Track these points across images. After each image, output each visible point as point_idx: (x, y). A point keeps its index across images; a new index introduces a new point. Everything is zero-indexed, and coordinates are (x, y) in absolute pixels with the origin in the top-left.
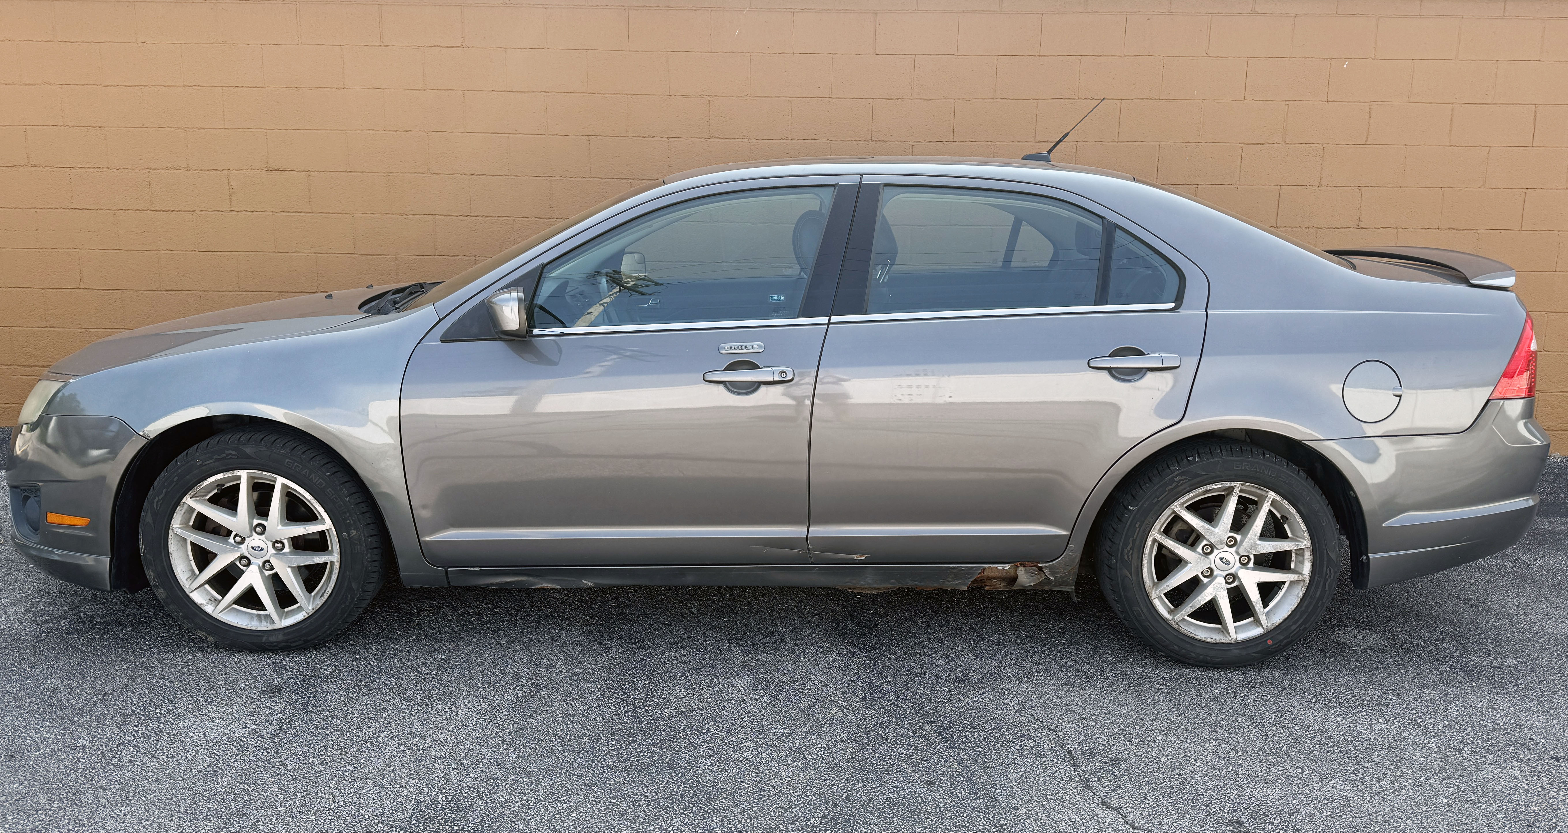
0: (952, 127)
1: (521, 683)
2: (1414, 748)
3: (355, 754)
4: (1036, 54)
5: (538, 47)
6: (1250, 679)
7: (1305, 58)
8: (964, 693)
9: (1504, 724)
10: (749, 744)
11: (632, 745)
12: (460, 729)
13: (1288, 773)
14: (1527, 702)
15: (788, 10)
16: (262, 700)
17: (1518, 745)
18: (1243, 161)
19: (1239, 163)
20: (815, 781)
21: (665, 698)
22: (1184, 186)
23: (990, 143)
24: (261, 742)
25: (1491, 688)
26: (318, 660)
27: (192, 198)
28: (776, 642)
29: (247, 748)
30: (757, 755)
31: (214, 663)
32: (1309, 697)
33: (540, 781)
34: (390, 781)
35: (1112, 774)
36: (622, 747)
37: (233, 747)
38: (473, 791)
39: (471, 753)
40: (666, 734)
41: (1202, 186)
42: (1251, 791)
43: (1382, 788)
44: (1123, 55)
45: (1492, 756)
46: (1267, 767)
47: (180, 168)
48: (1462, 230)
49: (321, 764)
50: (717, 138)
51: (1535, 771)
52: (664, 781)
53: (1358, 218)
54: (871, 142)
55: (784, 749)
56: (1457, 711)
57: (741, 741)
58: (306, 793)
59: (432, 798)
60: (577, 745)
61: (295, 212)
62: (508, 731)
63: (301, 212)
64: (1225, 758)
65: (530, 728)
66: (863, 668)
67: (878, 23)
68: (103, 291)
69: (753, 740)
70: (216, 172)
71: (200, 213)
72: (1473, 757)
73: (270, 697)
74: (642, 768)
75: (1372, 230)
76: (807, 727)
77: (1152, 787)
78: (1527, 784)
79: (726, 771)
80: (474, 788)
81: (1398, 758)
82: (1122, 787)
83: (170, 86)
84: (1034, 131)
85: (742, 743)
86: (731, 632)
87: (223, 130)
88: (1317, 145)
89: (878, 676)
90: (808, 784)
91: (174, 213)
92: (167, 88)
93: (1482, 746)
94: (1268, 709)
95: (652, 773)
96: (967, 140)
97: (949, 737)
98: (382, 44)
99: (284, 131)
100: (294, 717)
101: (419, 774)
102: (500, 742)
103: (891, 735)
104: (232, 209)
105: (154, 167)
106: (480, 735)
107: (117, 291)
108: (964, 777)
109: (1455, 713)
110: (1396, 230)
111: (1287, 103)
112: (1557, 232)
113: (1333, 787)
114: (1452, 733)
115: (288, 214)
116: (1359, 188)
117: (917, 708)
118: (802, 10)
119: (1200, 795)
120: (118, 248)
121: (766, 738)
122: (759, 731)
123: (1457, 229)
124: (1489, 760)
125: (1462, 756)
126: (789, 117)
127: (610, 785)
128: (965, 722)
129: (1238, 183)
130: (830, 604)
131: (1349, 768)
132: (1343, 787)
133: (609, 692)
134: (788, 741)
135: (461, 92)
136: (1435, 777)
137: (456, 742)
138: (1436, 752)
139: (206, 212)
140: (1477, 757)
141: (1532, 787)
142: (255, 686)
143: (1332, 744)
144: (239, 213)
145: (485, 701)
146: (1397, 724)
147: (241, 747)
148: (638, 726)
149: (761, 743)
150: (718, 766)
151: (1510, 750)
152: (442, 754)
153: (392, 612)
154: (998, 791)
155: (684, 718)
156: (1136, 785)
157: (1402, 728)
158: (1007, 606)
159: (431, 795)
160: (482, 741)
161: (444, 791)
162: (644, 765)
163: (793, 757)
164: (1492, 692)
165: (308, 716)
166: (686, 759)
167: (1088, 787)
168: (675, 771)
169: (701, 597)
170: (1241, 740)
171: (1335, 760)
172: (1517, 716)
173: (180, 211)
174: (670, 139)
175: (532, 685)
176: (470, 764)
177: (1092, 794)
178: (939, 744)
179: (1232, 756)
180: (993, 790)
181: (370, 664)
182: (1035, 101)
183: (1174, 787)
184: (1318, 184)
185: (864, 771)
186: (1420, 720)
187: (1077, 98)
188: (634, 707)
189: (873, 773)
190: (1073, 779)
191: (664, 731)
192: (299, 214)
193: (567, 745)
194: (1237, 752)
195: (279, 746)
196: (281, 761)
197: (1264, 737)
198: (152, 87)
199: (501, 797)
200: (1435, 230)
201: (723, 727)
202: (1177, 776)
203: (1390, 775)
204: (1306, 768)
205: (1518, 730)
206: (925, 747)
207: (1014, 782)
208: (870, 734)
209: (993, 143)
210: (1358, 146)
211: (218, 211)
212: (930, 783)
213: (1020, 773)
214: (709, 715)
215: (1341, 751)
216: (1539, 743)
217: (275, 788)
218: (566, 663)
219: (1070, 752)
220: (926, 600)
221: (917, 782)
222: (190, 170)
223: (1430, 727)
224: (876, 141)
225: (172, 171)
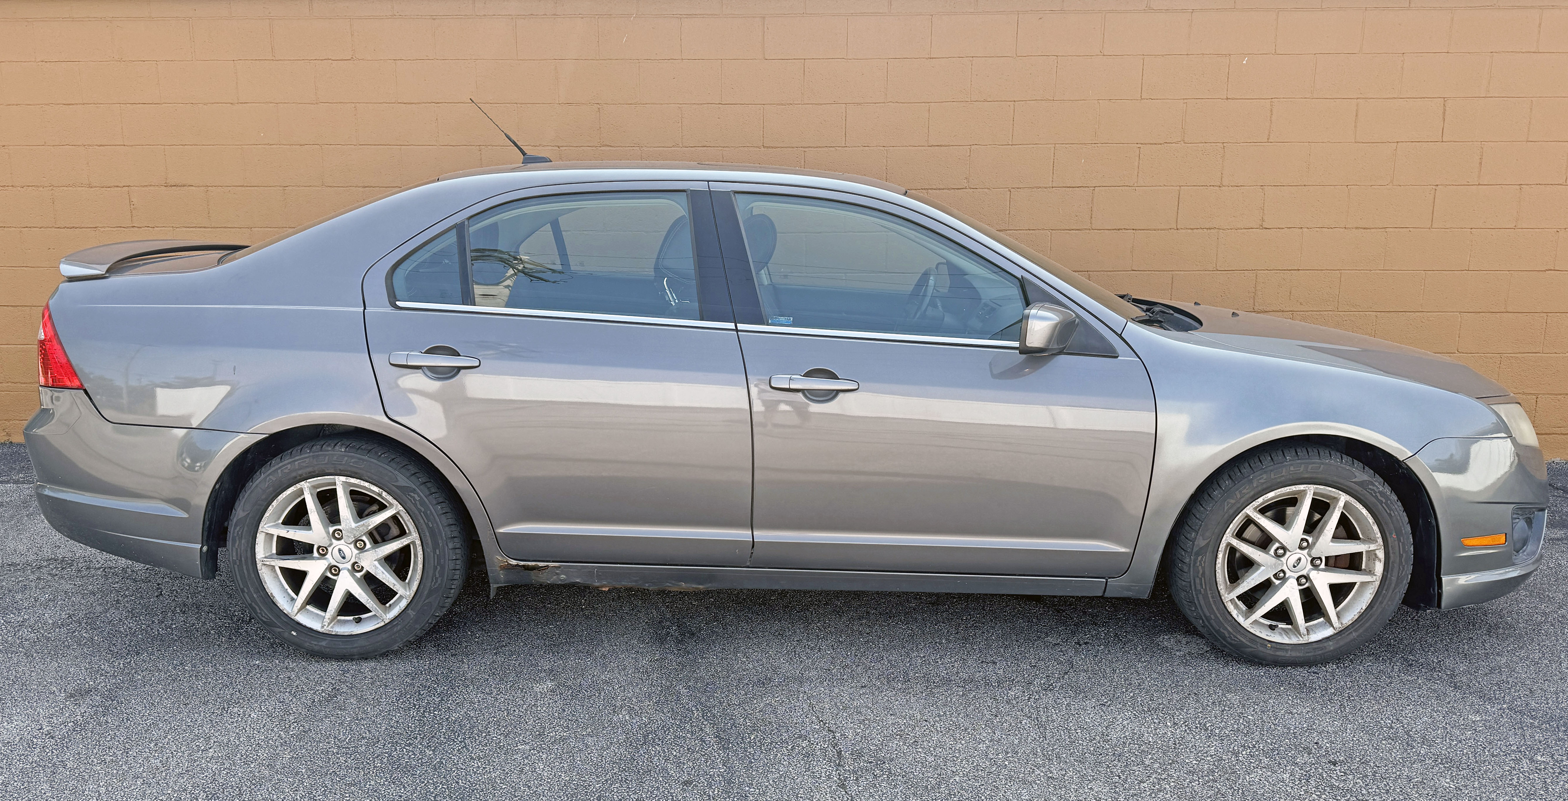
0: (844, 132)
1: (322, 688)
2: (1191, 752)
3: (135, 755)
4: (927, 56)
5: (427, 58)
6: (1052, 682)
7: (1203, 54)
8: (759, 695)
9: (1295, 728)
10: (523, 747)
11: (407, 748)
12: (246, 731)
13: (1051, 775)
14: (1329, 707)
15: (675, 16)
16: (67, 703)
17: (1301, 749)
18: (1141, 162)
19: (1136, 164)
20: (574, 782)
21: (458, 703)
22: (1081, 188)
23: (883, 148)
24: (50, 742)
25: (1298, 693)
26: (136, 664)
27: (95, 215)
28: (593, 648)
29: (34, 748)
30: (527, 758)
31: (35, 667)
32: (1105, 700)
33: (304, 780)
34: (159, 780)
35: (873, 773)
36: (396, 750)
37: (21, 747)
38: (235, 790)
39: (248, 754)
40: (445, 738)
41: (1098, 188)
42: (1005, 792)
43: (1141, 791)
44: (1015, 56)
45: (1268, 759)
46: (1031, 768)
47: (82, 185)
48: (1370, 229)
49: (100, 763)
50: (608, 146)
51: (1306, 775)
52: (423, 782)
53: (1261, 218)
54: (763, 149)
55: (556, 751)
56: (1252, 715)
57: (517, 743)
58: (74, 791)
59: (193, 796)
60: (353, 747)
61: (195, 227)
62: (291, 733)
63: (201, 227)
64: (992, 759)
65: (314, 730)
66: (670, 672)
67: (766, 28)
68: (12, 308)
69: (529, 743)
70: (116, 189)
71: (103, 229)
72: (1248, 761)
73: (76, 700)
74: (408, 770)
75: (1275, 230)
76: (589, 730)
77: (907, 786)
78: (1292, 787)
79: (490, 772)
80: (237, 787)
81: (1170, 761)
82: (877, 786)
83: (70, 104)
84: (926, 135)
85: (517, 746)
86: (552, 638)
87: (123, 147)
88: (1218, 144)
89: (681, 680)
90: (565, 785)
91: (78, 229)
92: (67, 106)
93: (1262, 749)
94: (1057, 711)
95: (416, 775)
96: (860, 145)
97: (726, 739)
98: (274, 58)
99: (182, 147)
100: (91, 719)
101: (190, 773)
102: (280, 744)
103: (669, 737)
104: (134, 225)
105: (57, 185)
106: (263, 737)
107: (26, 308)
108: (723, 777)
109: (1249, 717)
110: (1301, 230)
111: (1185, 101)
112: (1469, 230)
113: (1091, 789)
114: (1237, 737)
115: (188, 229)
116: (1262, 187)
117: (706, 710)
118: (689, 16)
119: (951, 795)
120: (25, 265)
121: (543, 741)
122: (539, 734)
123: (1364, 228)
124: (1263, 764)
125: (1237, 760)
126: (680, 124)
127: (370, 785)
128: (748, 724)
129: (1135, 185)
130: (663, 611)
131: (1115, 770)
132: (1100, 789)
133: (405, 697)
134: (563, 744)
135: (353, 105)
136: (1200, 780)
137: (238, 743)
138: (1211, 756)
139: (109, 229)
140: (1252, 761)
141: (1295, 790)
142: (65, 689)
143: (1108, 747)
144: (141, 229)
145: (281, 704)
146: (1183, 728)
147: (29, 747)
148: (420, 730)
149: (536, 745)
150: (484, 768)
151: (1290, 754)
152: (220, 755)
153: (225, 619)
154: (752, 790)
155: (469, 723)
156: (892, 785)
157: (1188, 731)
158: (838, 612)
159: (193, 793)
160: (263, 743)
161: (207, 790)
162: (411, 767)
163: (562, 760)
164: (1296, 696)
165: (105, 718)
166: (455, 761)
167: (843, 786)
168: (438, 772)
169: (536, 605)
170: (1016, 742)
171: (1105, 762)
172: (1312, 720)
173: (83, 228)
174: (561, 148)
175: (332, 689)
176: (242, 764)
177: (844, 793)
178: (713, 745)
179: (1001, 757)
180: (747, 789)
181: (184, 668)
182: (927, 104)
183: (929, 786)
184: (1219, 184)
185: (626, 772)
186: (1210, 724)
187: (969, 100)
188: (424, 711)
189: (635, 774)
190: (831, 778)
191: (444, 734)
192: (199, 229)
193: (343, 748)
194: (1007, 753)
195: (66, 747)
196: (62, 761)
197: (1041, 739)
198: (52, 105)
199: (260, 796)
200: (1342, 230)
201: (504, 731)
202: (936, 776)
203: (1155, 778)
204: (1071, 770)
205: (1307, 734)
206: (698, 748)
207: (771, 782)
208: (648, 736)
209: (886, 148)
210: (1259, 144)
211: (120, 227)
212: (687, 783)
213: (781, 773)
214: (495, 719)
215: (1114, 753)
216: (1322, 747)
217: (46, 786)
218: (375, 669)
219: (839, 753)
220: (760, 606)
221: (675, 782)
222: (91, 187)
223: (1217, 731)
224: (768, 148)
225: (75, 189)
